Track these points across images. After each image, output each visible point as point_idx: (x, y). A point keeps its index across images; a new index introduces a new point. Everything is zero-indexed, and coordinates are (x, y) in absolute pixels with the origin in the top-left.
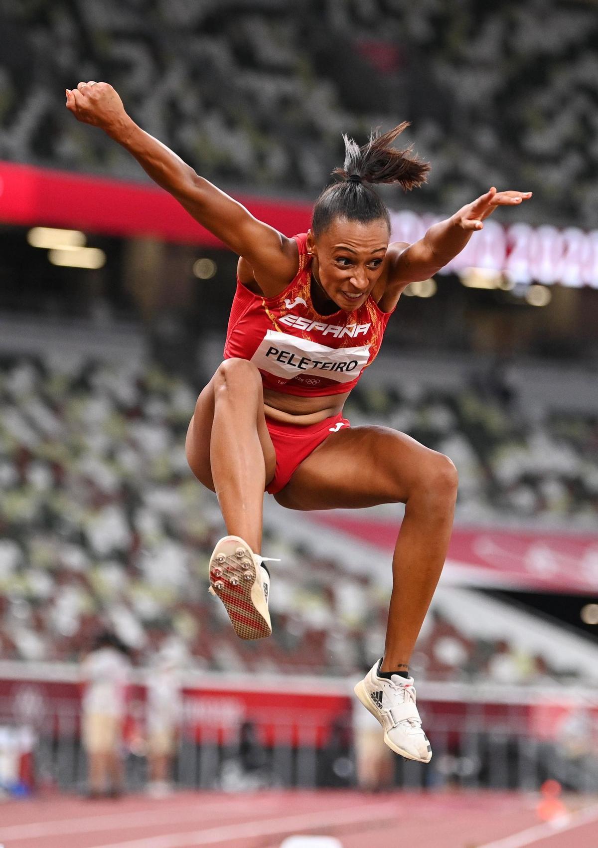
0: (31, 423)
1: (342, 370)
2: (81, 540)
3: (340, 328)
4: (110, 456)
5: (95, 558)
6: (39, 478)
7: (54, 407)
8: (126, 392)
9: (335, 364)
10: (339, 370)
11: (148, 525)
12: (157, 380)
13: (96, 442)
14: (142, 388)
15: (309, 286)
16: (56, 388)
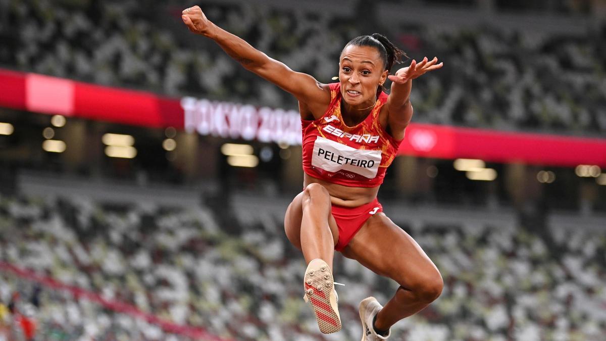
0: (456, 262)
1: (365, 167)
2: (482, 323)
3: (359, 137)
4: (498, 278)
5: (489, 332)
6: (460, 291)
7: (468, 253)
8: (506, 243)
9: (359, 161)
10: (363, 166)
11: (519, 314)
12: (523, 236)
13: (491, 271)
14: (516, 241)
15: (339, 107)
16: (470, 243)
